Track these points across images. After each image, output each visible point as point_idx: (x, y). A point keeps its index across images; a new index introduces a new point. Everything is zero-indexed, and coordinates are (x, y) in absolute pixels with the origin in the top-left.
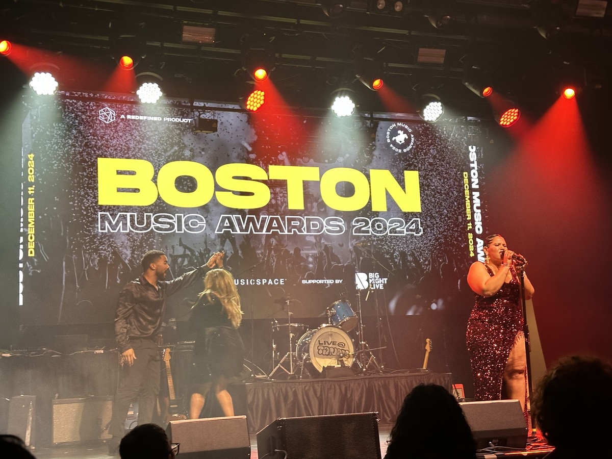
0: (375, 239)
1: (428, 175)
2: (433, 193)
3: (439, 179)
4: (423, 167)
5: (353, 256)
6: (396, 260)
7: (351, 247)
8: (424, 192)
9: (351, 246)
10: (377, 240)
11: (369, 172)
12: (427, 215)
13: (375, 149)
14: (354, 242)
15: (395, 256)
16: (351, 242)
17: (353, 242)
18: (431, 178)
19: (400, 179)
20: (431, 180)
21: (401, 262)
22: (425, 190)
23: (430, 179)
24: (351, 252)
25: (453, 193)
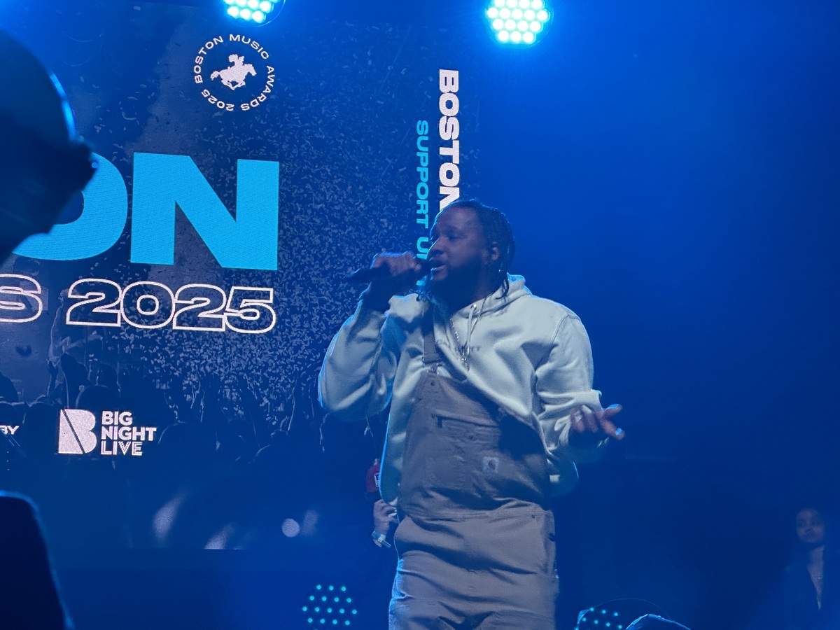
0: (132, 337)
1: (308, 172)
2: (318, 221)
3: (339, 184)
4: (295, 151)
5: (57, 382)
6: (188, 397)
7: (53, 358)
8: (291, 217)
9: (55, 354)
10: (136, 342)
11: (132, 158)
12: (294, 279)
13: (155, 99)
14: (67, 344)
15: (188, 385)
16: (55, 343)
17: (61, 343)
18: (317, 181)
19: (224, 181)
20: (315, 187)
21: (202, 404)
22: (296, 212)
23: (312, 184)
24: (53, 371)
25: (379, 224)
